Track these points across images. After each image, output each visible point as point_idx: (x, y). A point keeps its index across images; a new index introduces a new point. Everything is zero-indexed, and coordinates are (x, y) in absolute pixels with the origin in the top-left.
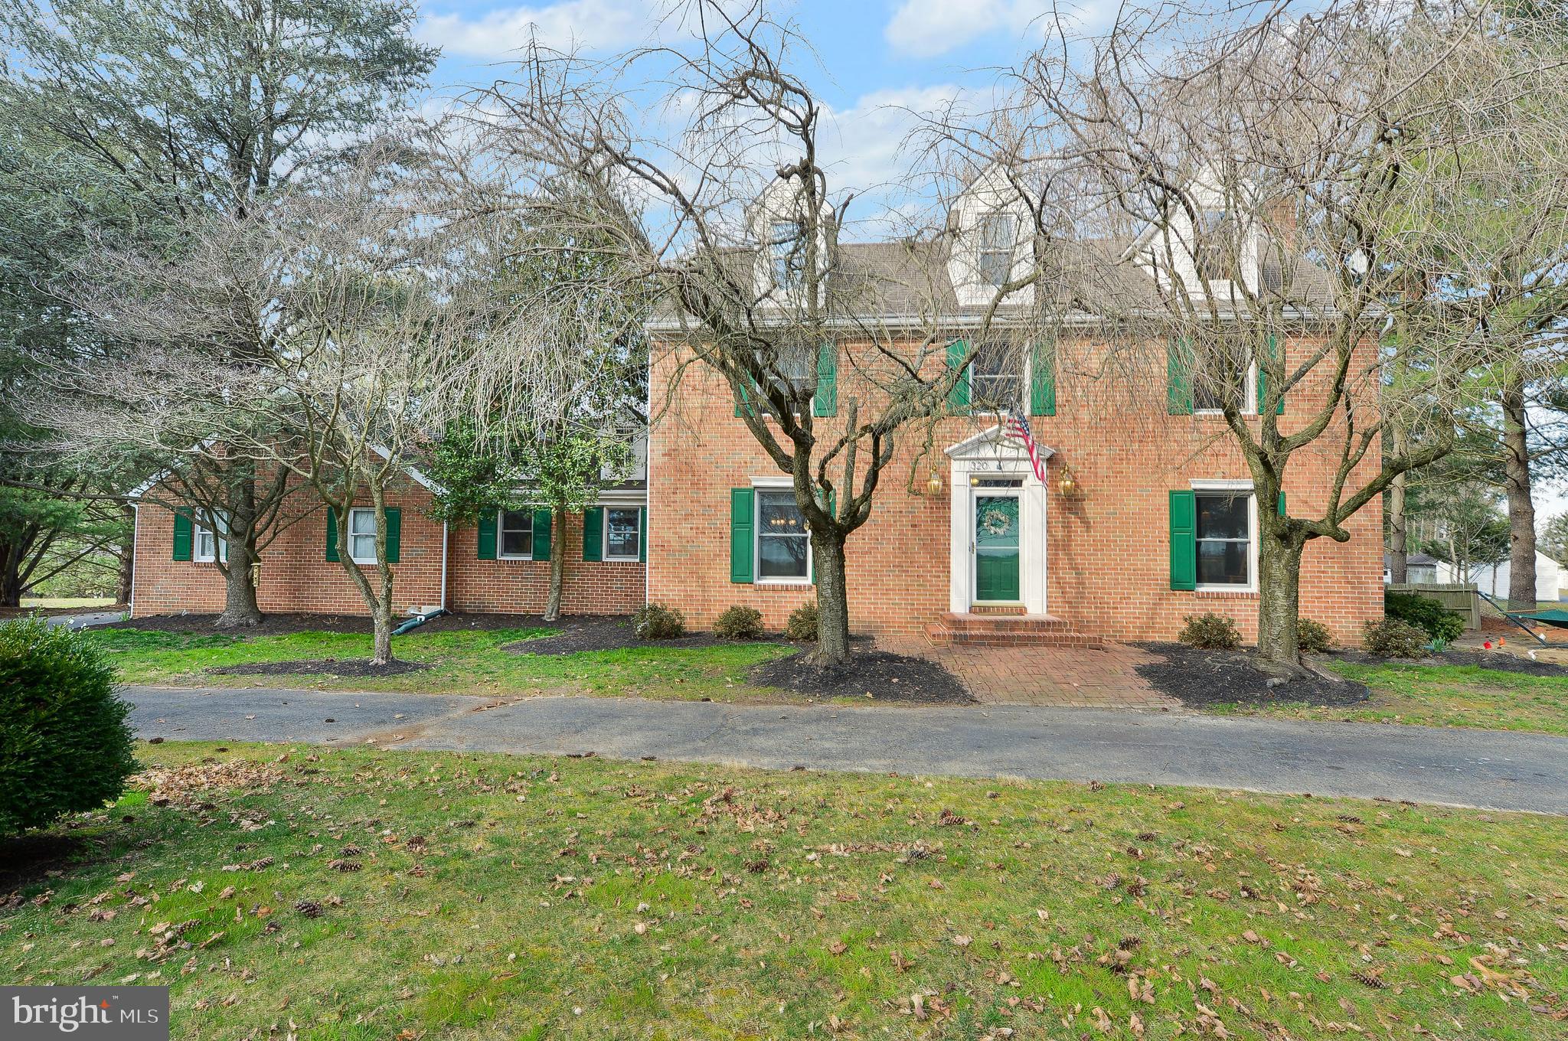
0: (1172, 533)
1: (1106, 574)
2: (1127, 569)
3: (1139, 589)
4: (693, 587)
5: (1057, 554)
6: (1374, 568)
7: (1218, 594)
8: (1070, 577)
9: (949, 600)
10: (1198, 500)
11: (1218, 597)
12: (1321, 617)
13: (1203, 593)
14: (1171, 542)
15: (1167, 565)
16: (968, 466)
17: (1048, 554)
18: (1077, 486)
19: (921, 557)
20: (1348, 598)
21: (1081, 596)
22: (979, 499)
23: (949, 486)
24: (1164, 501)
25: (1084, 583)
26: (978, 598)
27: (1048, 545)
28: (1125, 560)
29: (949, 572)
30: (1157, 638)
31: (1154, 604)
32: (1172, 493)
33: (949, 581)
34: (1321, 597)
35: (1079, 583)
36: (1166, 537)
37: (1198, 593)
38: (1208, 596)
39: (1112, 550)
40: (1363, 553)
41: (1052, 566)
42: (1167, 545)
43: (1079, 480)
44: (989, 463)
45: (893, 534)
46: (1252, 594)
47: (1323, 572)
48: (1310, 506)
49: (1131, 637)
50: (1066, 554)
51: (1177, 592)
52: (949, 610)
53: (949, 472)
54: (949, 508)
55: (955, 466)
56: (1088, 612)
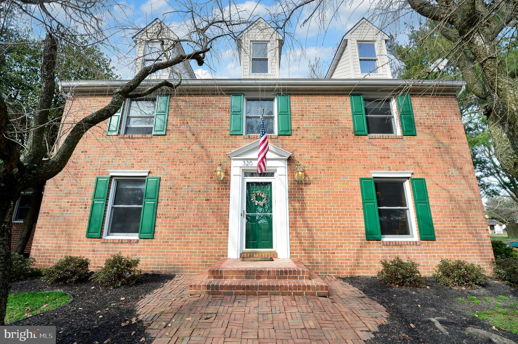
0: (364, 203)
1: (326, 230)
2: (339, 227)
3: (347, 240)
4: (62, 241)
5: (295, 218)
6: (482, 224)
7: (396, 242)
8: (304, 232)
9: (227, 249)
10: (376, 184)
11: (396, 244)
12: (458, 256)
13: (386, 242)
14: (364, 209)
15: (363, 224)
16: (241, 163)
17: (290, 218)
18: (306, 175)
19: (212, 220)
20: (471, 243)
21: (312, 245)
22: (248, 183)
23: (229, 175)
24: (357, 184)
25: (313, 237)
26: (246, 248)
27: (290, 212)
28: (337, 221)
29: (228, 230)
30: (361, 273)
31: (358, 250)
32: (361, 179)
33: (227, 236)
34: (456, 243)
35: (311, 237)
36: (360, 206)
37: (383, 242)
38: (389, 244)
39: (329, 215)
40: (474, 215)
41: (293, 225)
42: (361, 212)
43: (306, 172)
44: (253, 161)
45: (194, 205)
46: (416, 242)
47: (455, 227)
48: (440, 187)
49: (345, 273)
50: (302, 218)
51: (371, 242)
52: (227, 256)
53: (230, 167)
54: (229, 189)
55: (234, 163)
56: (318, 257)
